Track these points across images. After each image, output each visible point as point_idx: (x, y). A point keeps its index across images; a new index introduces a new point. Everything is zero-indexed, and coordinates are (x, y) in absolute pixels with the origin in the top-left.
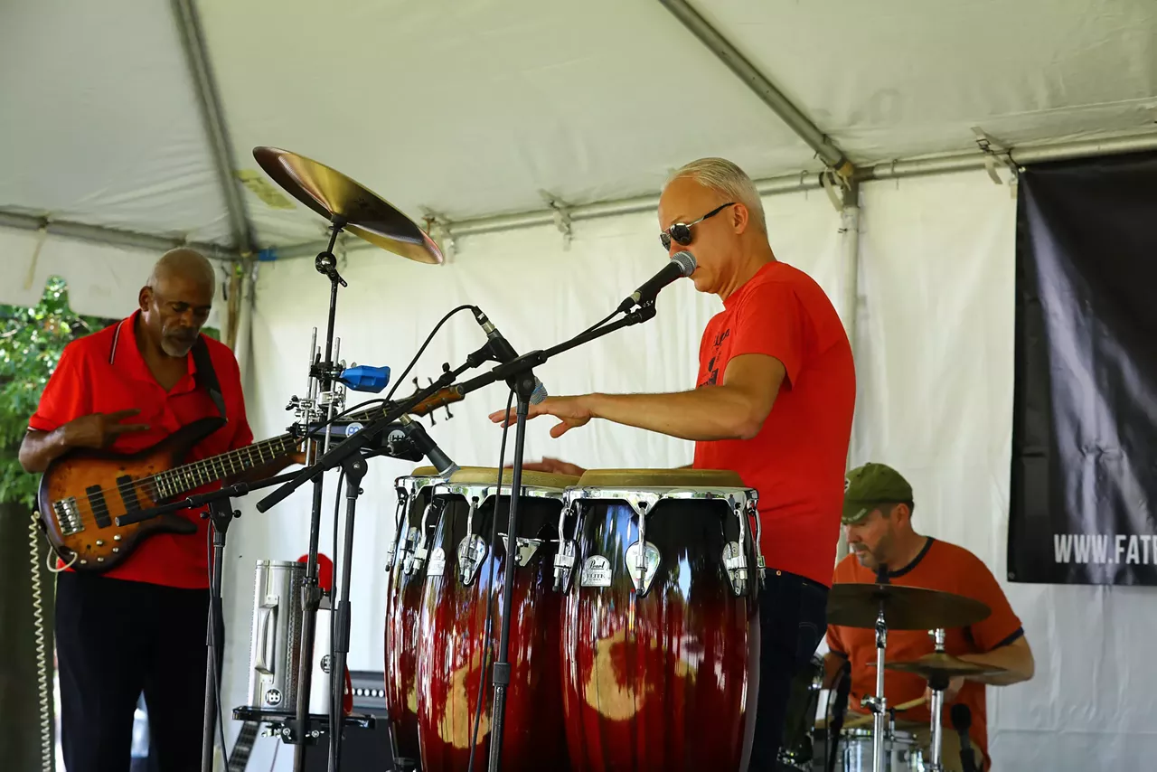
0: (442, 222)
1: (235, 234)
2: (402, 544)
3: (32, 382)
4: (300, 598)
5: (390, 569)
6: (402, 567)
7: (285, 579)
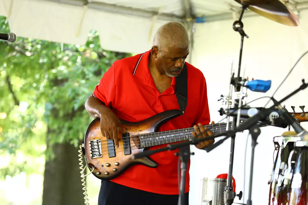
0: (293, 3)
1: (184, 9)
2: (277, 170)
3: (78, 82)
4: (223, 197)
5: (270, 183)
6: (277, 183)
7: (215, 186)
